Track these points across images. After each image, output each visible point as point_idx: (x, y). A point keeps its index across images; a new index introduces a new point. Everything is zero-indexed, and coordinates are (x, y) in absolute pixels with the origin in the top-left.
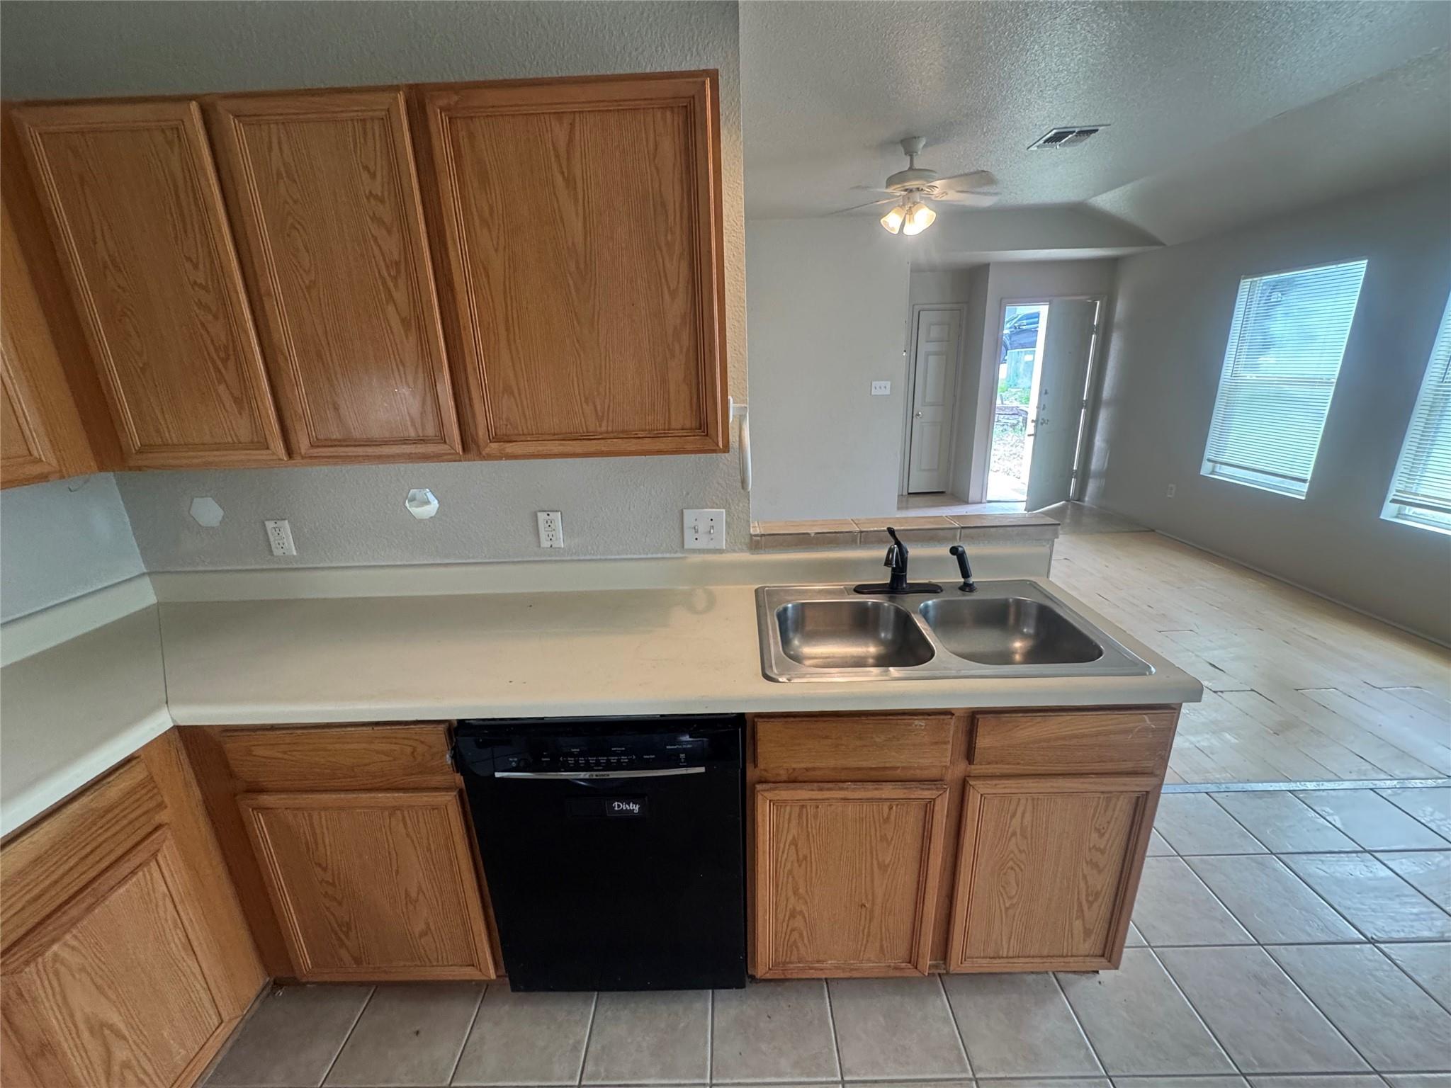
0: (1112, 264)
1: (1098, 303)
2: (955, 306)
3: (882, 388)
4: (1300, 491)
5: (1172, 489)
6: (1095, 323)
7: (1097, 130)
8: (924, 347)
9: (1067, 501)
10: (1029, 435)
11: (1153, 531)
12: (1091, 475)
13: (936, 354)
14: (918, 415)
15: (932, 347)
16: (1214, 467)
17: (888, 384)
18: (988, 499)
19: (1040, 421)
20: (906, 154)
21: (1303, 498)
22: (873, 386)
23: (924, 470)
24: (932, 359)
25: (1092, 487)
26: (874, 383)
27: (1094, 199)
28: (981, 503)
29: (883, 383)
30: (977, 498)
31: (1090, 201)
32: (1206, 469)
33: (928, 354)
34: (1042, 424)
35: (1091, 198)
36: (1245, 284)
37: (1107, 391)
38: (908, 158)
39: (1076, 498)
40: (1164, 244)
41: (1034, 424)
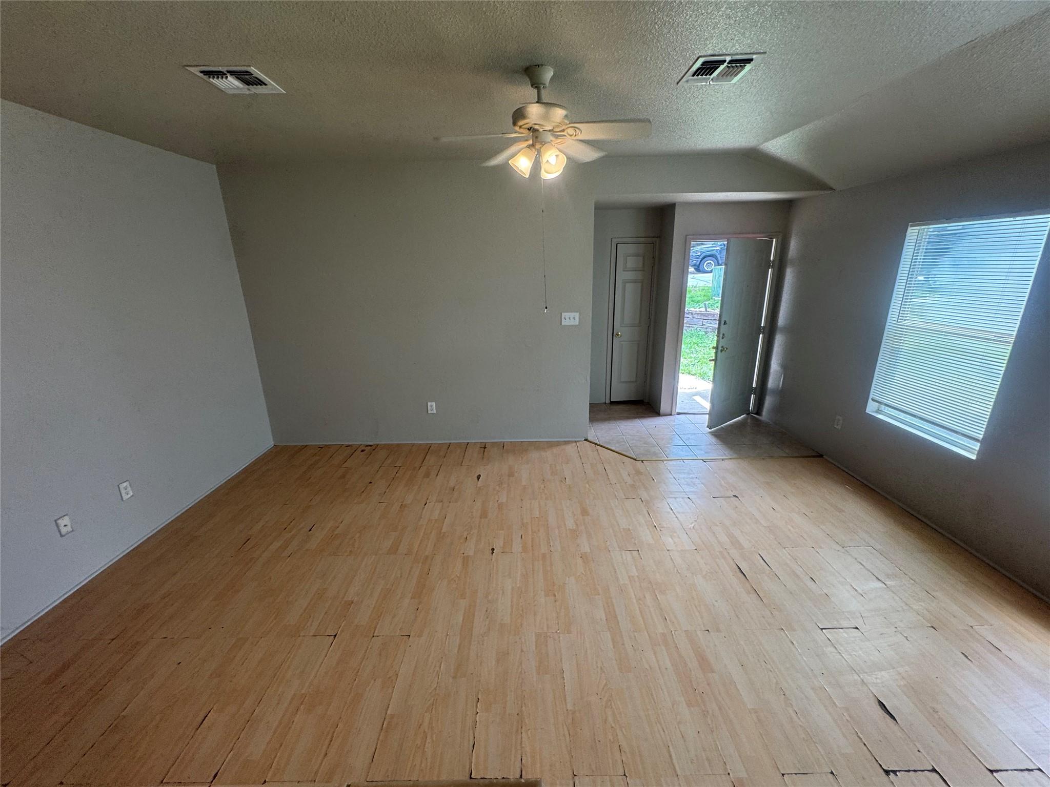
0: (787, 206)
1: (774, 240)
2: (649, 240)
3: (571, 319)
4: (970, 451)
5: (839, 420)
6: (772, 259)
7: (752, 60)
8: (622, 276)
9: (748, 414)
10: (710, 360)
11: (821, 456)
12: (768, 392)
13: (635, 281)
14: (618, 335)
15: (630, 276)
16: (879, 407)
17: (577, 315)
18: (678, 411)
19: (720, 348)
20: (532, 86)
21: (974, 457)
22: (563, 317)
23: (623, 382)
24: (629, 286)
25: (768, 402)
26: (563, 315)
27: (766, 144)
28: (671, 415)
29: (572, 315)
30: (668, 411)
31: (762, 147)
32: (871, 408)
33: (625, 282)
34: (721, 351)
35: (762, 143)
36: (913, 232)
37: (782, 320)
38: (536, 91)
39: (755, 412)
40: (831, 189)
41: (714, 351)
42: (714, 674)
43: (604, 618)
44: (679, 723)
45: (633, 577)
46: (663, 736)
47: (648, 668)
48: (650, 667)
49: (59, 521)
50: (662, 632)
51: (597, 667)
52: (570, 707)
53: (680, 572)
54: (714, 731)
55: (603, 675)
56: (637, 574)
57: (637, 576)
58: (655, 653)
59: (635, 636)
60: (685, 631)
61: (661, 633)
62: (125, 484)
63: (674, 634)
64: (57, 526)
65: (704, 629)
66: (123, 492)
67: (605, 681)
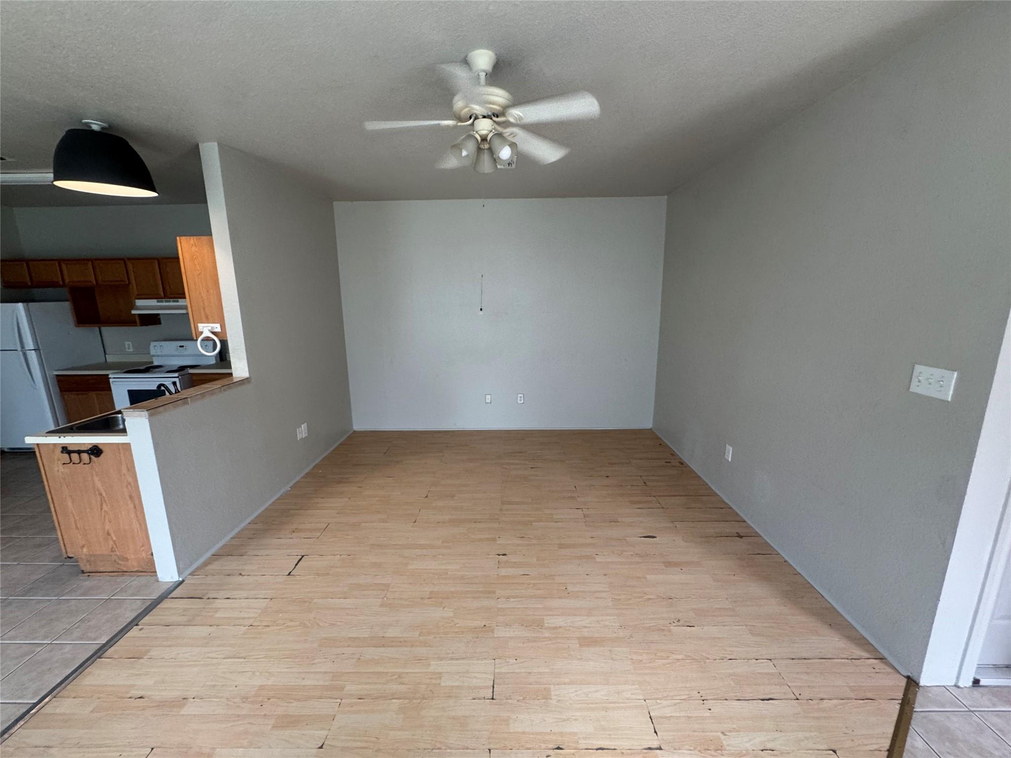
42: (270, 727)
43: (387, 635)
44: (254, 673)
45: (440, 678)
46: (252, 657)
47: (314, 662)
48: (315, 664)
49: (487, 396)
50: (345, 689)
51: (337, 622)
52: (315, 600)
53: (434, 751)
54: (228, 701)
55: (327, 625)
56: (442, 684)
57: (439, 684)
58: (326, 673)
59: (353, 658)
60: (335, 716)
61: (345, 687)
62: (521, 395)
63: (337, 701)
64: (485, 397)
65: (326, 742)
66: (519, 399)
67: (321, 625)
